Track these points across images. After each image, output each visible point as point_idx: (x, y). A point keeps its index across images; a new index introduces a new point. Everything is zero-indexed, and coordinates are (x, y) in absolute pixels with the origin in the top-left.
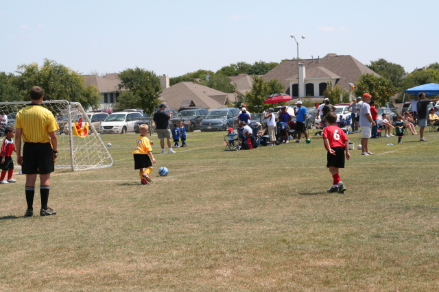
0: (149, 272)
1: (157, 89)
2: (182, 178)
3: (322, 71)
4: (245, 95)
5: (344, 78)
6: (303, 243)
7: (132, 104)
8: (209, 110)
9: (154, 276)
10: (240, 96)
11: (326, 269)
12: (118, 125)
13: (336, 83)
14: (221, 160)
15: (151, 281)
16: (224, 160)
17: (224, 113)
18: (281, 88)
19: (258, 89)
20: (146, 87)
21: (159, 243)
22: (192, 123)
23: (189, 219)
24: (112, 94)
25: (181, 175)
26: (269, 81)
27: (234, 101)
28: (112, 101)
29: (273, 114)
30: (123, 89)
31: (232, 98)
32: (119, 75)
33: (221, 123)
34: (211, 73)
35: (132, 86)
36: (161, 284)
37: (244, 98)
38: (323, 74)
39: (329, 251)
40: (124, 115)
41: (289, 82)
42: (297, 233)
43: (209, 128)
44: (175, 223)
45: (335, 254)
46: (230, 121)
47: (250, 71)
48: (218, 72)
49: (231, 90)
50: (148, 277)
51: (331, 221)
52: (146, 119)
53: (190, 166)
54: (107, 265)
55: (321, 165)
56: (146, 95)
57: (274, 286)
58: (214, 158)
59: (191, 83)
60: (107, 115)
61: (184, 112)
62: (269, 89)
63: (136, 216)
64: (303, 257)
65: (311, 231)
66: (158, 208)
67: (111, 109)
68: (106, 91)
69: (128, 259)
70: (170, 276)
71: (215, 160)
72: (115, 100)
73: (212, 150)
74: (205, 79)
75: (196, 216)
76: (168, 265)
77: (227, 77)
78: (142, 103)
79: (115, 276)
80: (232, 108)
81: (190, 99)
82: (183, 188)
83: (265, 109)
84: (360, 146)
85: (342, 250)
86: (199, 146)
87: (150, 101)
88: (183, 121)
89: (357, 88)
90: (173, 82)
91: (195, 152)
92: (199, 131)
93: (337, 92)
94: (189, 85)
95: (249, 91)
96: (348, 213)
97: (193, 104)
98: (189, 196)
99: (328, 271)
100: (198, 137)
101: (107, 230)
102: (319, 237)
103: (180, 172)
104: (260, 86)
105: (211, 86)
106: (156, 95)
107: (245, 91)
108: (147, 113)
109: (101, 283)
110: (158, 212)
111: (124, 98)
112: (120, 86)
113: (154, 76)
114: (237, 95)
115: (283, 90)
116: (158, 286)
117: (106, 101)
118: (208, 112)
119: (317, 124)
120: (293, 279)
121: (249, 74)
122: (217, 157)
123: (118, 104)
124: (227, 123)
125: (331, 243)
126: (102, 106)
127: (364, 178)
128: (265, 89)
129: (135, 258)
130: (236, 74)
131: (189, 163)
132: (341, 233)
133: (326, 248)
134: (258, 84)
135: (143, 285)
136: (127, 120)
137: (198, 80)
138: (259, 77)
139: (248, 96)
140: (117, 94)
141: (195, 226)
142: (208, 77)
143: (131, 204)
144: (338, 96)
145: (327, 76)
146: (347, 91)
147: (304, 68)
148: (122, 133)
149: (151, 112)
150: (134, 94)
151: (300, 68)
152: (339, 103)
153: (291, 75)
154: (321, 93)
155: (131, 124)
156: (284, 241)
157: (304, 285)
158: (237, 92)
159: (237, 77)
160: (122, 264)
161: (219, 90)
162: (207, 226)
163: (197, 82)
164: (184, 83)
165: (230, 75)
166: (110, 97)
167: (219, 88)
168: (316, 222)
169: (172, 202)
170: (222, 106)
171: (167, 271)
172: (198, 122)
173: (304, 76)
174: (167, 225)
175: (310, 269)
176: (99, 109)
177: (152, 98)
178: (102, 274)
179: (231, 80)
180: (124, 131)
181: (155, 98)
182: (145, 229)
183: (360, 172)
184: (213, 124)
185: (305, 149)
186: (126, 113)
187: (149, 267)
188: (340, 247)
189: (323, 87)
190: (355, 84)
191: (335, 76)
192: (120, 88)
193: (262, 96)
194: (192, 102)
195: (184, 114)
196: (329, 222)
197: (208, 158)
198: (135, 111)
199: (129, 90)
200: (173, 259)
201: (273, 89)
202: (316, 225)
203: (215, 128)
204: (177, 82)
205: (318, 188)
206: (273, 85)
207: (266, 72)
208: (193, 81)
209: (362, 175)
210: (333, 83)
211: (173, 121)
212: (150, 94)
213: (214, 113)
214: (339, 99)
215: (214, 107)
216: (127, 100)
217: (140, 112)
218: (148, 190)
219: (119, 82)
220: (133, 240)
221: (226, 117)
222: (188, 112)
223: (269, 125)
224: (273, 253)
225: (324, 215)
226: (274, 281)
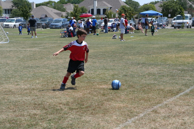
0: (26, 89)
1: (30, 9)
2: (41, 49)
3: (104, 3)
4: (70, 13)
5: (114, 7)
6: (94, 78)
7: (18, 15)
8: (54, 19)
9: (28, 91)
10: (68, 13)
11: (104, 89)
12: (12, 24)
13: (110, 9)
14: (59, 42)
15: (27, 93)
16: (60, 42)
17: (61, 21)
18: (86, 10)
19: (76, 10)
20: (25, 7)
21: (30, 77)
22: (46, 25)
23: (44, 67)
24: (8, 10)
25: (41, 48)
26: (81, 7)
27: (65, 15)
28: (9, 13)
29: (82, 22)
30: (14, 8)
31: (64, 14)
32: (12, 1)
33: (59, 25)
34: (55, 2)
35: (18, 7)
36: (31, 95)
37: (69, 14)
38: (105, 5)
39: (105, 81)
40: (14, 20)
41: (89, 8)
42: (92, 74)
43: (54, 27)
44: (38, 68)
45: (108, 83)
46: (63, 24)
47: (72, 2)
48: (58, 2)
49: (64, 10)
50: (25, 91)
51: (106, 69)
52: (25, 22)
53: (45, 43)
54: (7, 86)
55: (103, 45)
56: (25, 11)
57: (81, 96)
58: (56, 40)
59: (46, 6)
60: (6, 20)
61: (42, 20)
62: (81, 11)
63: (20, 65)
64: (94, 84)
65: (98, 73)
66: (30, 62)
67: (8, 17)
68: (6, 8)
69: (16, 84)
70: (35, 91)
71: (56, 41)
72: (10, 13)
73: (55, 37)
74: (52, 5)
75: (47, 66)
76: (34, 87)
77: (62, 4)
78: (23, 15)
79: (10, 91)
80: (64, 19)
81: (45, 14)
82: (41, 53)
83: (79, 20)
84: (120, 37)
85: (111, 81)
86: (49, 35)
87: (26, 14)
88: (42, 23)
89: (119, 11)
90: (37, 5)
91: (47, 38)
92: (49, 28)
93: (110, 13)
94: (45, 7)
95: (72, 11)
96: (114, 65)
97: (46, 16)
98: (44, 57)
99: (104, 90)
100: (49, 31)
101: (6, 71)
102: (101, 76)
103: (40, 46)
104: (77, 9)
105: (54, 8)
106: (30, 11)
107: (70, 11)
108: (25, 19)
109: (3, 94)
110: (30, 63)
111: (14, 12)
112: (13, 6)
113: (29, 2)
114: (66, 13)
115: (87, 11)
116: (30, 95)
117: (6, 13)
118: (53, 20)
119: (101, 27)
120: (89, 93)
121: (72, 4)
122: (57, 40)
123: (12, 15)
124: (62, 25)
125: (106, 78)
126: (4, 15)
127: (121, 51)
128: (79, 10)
129: (19, 83)
130: (66, 3)
131: (45, 42)
132: (111, 74)
133: (104, 80)
134: (76, 8)
135: (23, 95)
136: (16, 22)
137: (49, 5)
138: (76, 5)
139: (72, 13)
140: (11, 10)
141: (47, 70)
142: (53, 4)
143: (18, 60)
144: (111, 15)
145: (107, 6)
146: (115, 13)
147: (96, 2)
148: (14, 28)
149: (27, 19)
150: (19, 10)
151: (95, 1)
152: (111, 18)
153: (91, 5)
154: (104, 13)
155: (18, 24)
156: (86, 77)
157: (94, 96)
158: (67, 12)
159: (67, 5)
160: (13, 86)
161: (58, 10)
162: (52, 70)
163: (48, 6)
164: (42, 6)
165: (63, 4)
166: (8, 11)
167: (58, 9)
168: (100, 69)
169: (36, 59)
170: (59, 17)
171: (34, 89)
172: (49, 24)
173: (96, 5)
174: (34, 70)
175: (97, 89)
176: (2, 17)
177: (27, 12)
178: (4, 90)
179: (64, 6)
180: (14, 27)
181: (29, 13)
182: (24, 71)
183: (120, 48)
184: (55, 25)
185: (96, 38)
186: (16, 19)
187: (26, 87)
188: (110, 80)
189: (105, 10)
190: (118, 10)
191: (110, 6)
192: (12, 7)
193: (78, 14)
194: (46, 15)
195: (42, 21)
196: (105, 69)
197: (53, 41)
198: (20, 18)
199: (16, 8)
200: (36, 84)
201: (83, 11)
202: (100, 70)
203: (57, 27)
204: (39, 6)
205: (101, 55)
206: (82, 9)
207: (80, 3)
208: (46, 5)
209: (120, 50)
210: (109, 9)
211: (37, 24)
212: (27, 10)
213: (56, 20)
214: (111, 16)
215: (56, 18)
216: (16, 13)
217: (22, 19)
218: (25, 54)
219: (12, 4)
220: (18, 75)
221: (61, 22)
222: (44, 20)
223: (81, 26)
224: (81, 82)
225: (104, 66)
226: (81, 94)
